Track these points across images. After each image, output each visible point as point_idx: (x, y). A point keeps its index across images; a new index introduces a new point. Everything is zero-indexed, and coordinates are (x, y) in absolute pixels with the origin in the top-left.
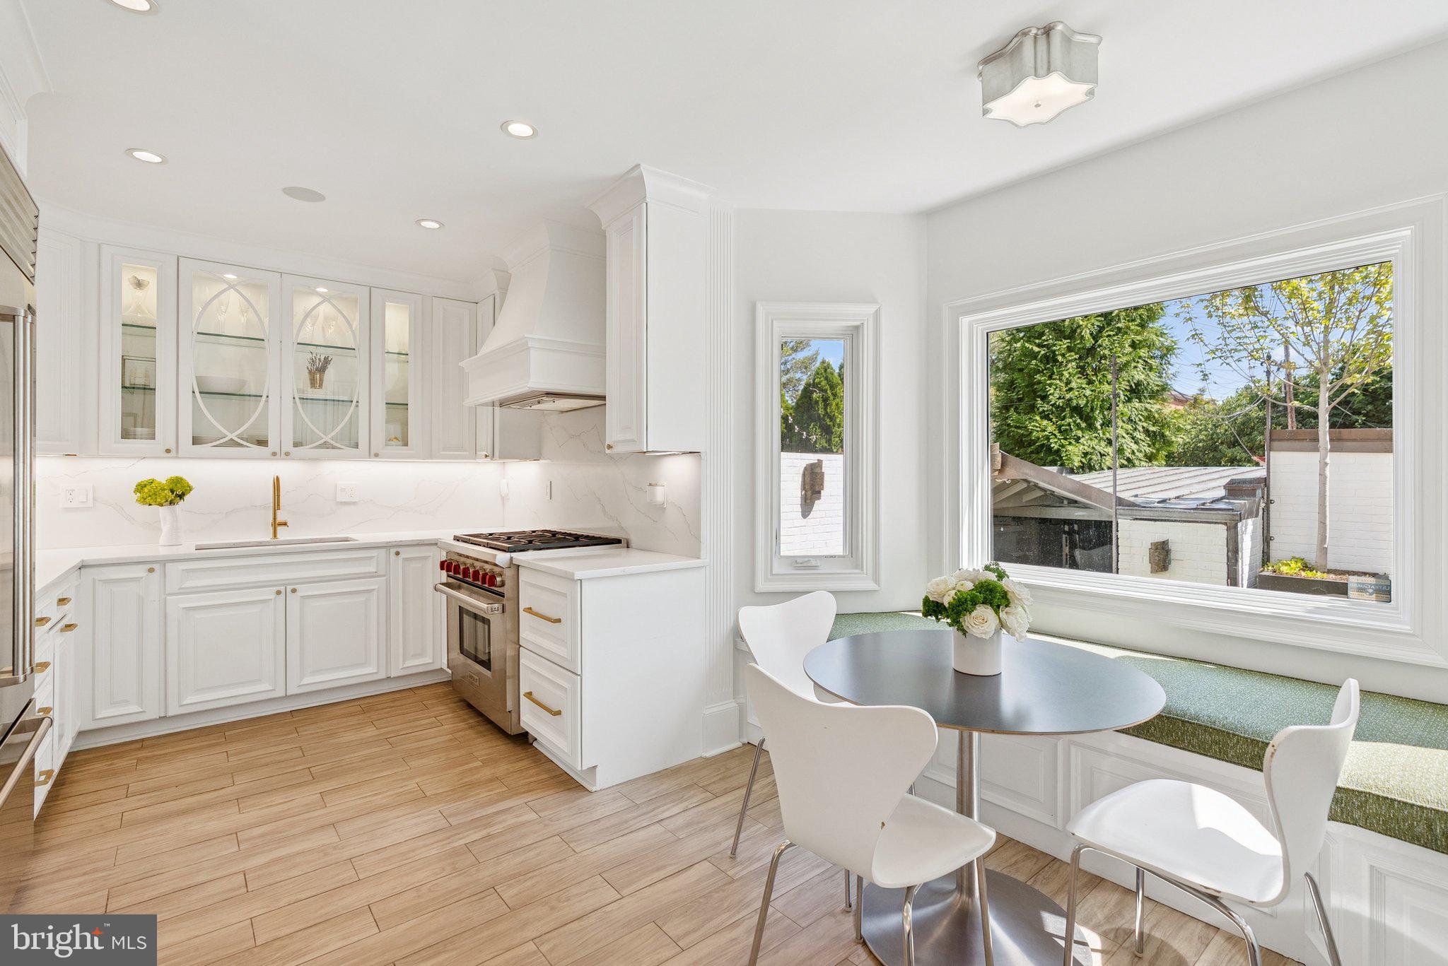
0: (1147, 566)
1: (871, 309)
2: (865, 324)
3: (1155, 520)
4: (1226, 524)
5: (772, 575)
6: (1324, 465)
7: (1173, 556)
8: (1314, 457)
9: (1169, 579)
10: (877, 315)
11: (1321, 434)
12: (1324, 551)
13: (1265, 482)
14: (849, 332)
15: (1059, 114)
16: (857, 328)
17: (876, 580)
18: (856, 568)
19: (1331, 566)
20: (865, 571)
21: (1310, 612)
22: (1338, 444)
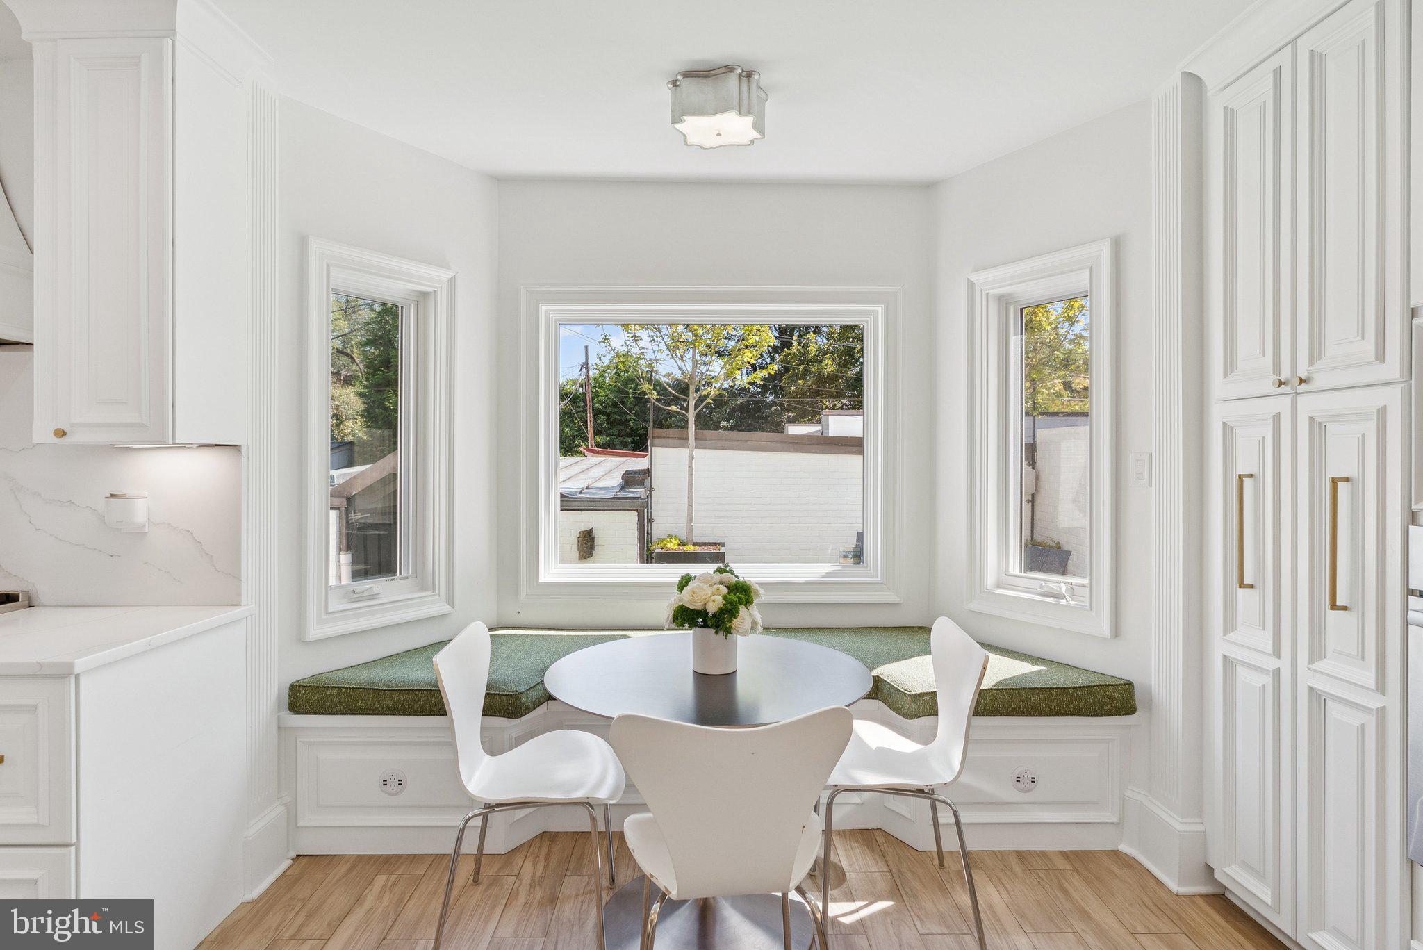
0: (576, 554)
1: (445, 275)
2: (439, 290)
3: (581, 510)
4: (637, 510)
5: (327, 613)
6: (691, 458)
7: (597, 541)
8: (684, 452)
9: (594, 563)
10: (452, 283)
11: (690, 433)
12: (691, 529)
13: (648, 472)
14: (414, 299)
15: (721, 146)
16: (424, 295)
17: (450, 601)
18: (423, 589)
19: (696, 540)
20: (437, 592)
21: (823, 577)
22: (701, 442)
